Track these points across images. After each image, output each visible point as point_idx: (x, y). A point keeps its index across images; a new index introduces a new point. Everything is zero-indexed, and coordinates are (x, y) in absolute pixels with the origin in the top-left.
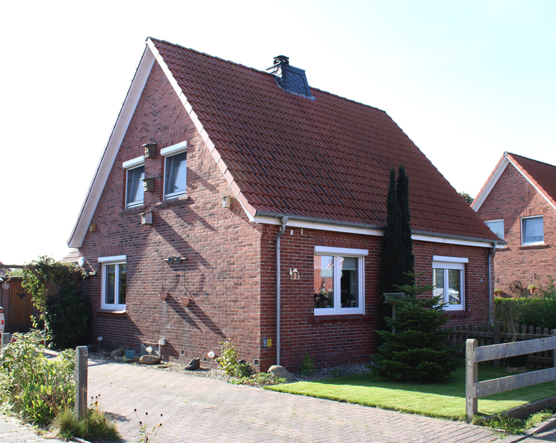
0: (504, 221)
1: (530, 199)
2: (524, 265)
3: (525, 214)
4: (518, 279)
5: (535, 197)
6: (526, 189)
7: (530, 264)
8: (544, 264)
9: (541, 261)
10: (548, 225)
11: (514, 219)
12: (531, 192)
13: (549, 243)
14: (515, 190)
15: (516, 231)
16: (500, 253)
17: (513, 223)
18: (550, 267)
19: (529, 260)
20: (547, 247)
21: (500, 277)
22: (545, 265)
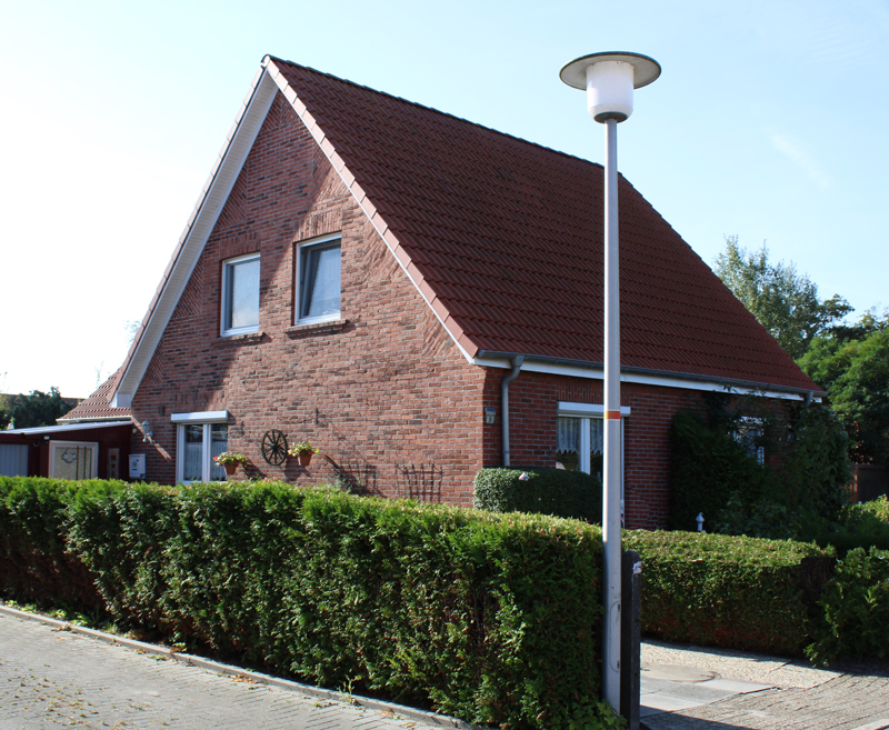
0: (261, 259)
1: (317, 189)
2: (294, 382)
3: (305, 231)
4: (280, 427)
5: (329, 179)
6: (311, 161)
7: (310, 381)
8: (336, 378)
9: (332, 372)
10: (352, 262)
11: (282, 249)
12: (322, 167)
13: (349, 317)
14: (288, 164)
15: (284, 285)
16: (251, 348)
17: (279, 259)
18: (351, 390)
19: (307, 368)
20: (346, 327)
21: (246, 418)
22: (339, 383)
